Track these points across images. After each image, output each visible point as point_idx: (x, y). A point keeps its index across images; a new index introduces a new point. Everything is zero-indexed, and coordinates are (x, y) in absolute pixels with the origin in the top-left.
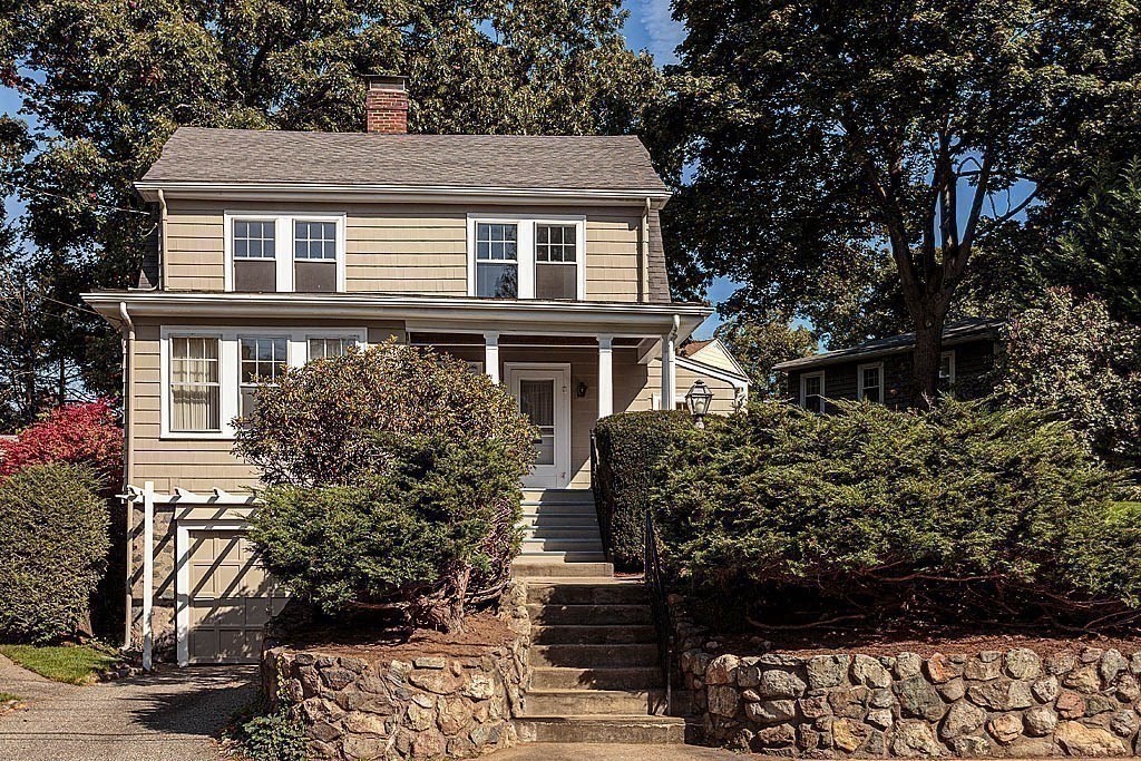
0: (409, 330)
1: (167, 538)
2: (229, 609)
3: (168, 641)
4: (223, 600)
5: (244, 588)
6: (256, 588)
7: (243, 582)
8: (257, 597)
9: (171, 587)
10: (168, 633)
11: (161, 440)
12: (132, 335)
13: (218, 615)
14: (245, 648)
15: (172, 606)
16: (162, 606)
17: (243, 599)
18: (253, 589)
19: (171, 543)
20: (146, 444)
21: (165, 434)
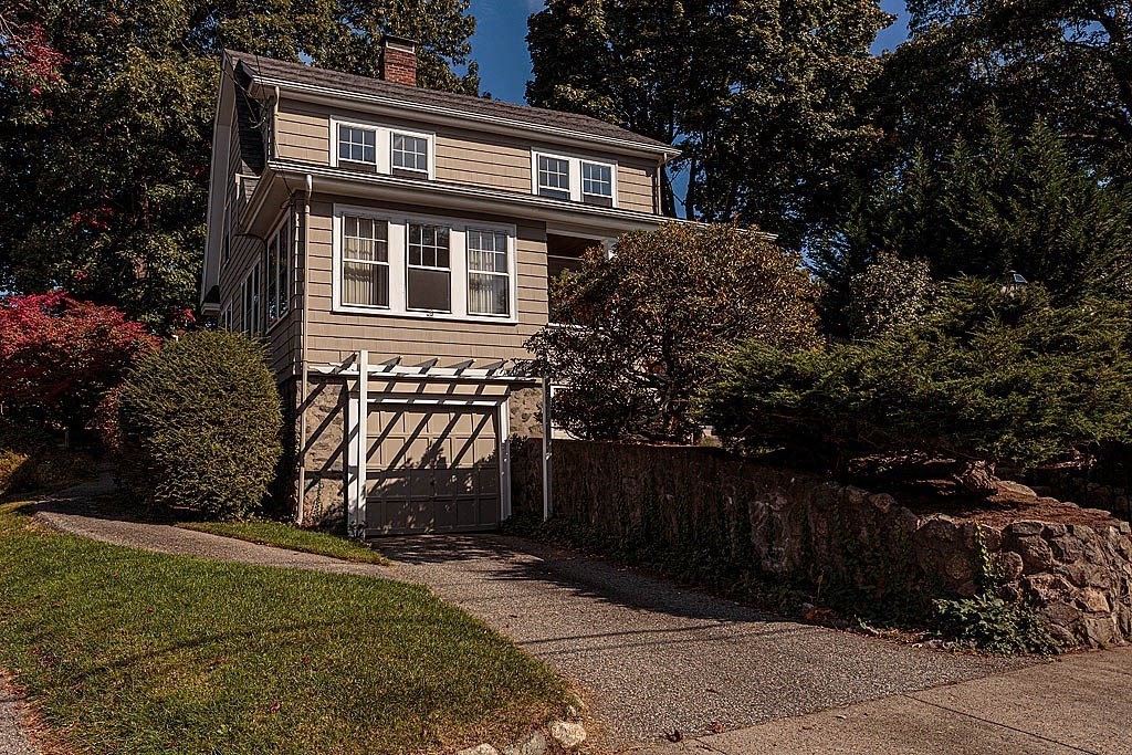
0: (548, 231)
1: (336, 410)
2: (394, 480)
3: (337, 514)
4: (389, 473)
5: (409, 460)
6: (420, 460)
7: (408, 454)
8: (421, 468)
9: (340, 459)
10: (337, 505)
11: (333, 313)
12: (308, 209)
13: (385, 487)
14: (410, 519)
15: (340, 478)
16: (330, 478)
17: (407, 471)
18: (416, 460)
19: (340, 415)
20: (320, 316)
21: (337, 308)
